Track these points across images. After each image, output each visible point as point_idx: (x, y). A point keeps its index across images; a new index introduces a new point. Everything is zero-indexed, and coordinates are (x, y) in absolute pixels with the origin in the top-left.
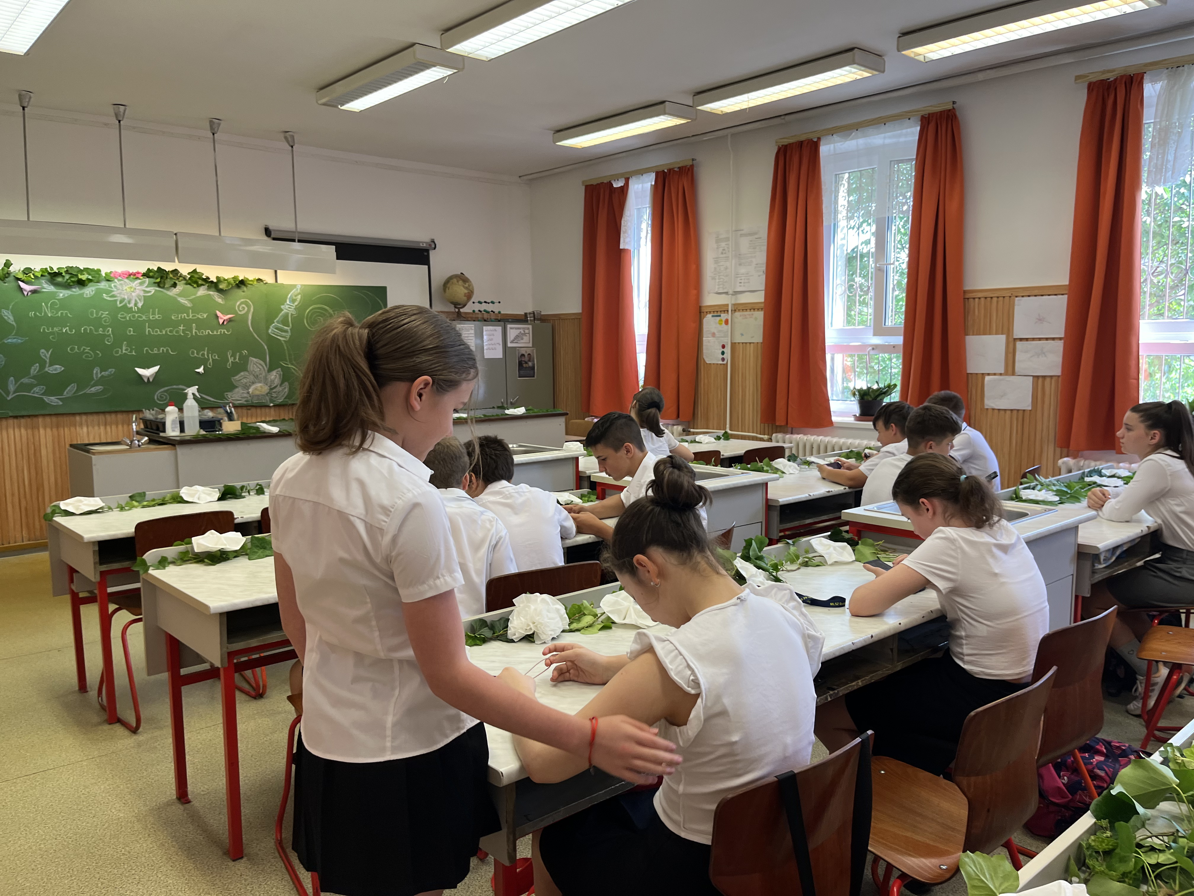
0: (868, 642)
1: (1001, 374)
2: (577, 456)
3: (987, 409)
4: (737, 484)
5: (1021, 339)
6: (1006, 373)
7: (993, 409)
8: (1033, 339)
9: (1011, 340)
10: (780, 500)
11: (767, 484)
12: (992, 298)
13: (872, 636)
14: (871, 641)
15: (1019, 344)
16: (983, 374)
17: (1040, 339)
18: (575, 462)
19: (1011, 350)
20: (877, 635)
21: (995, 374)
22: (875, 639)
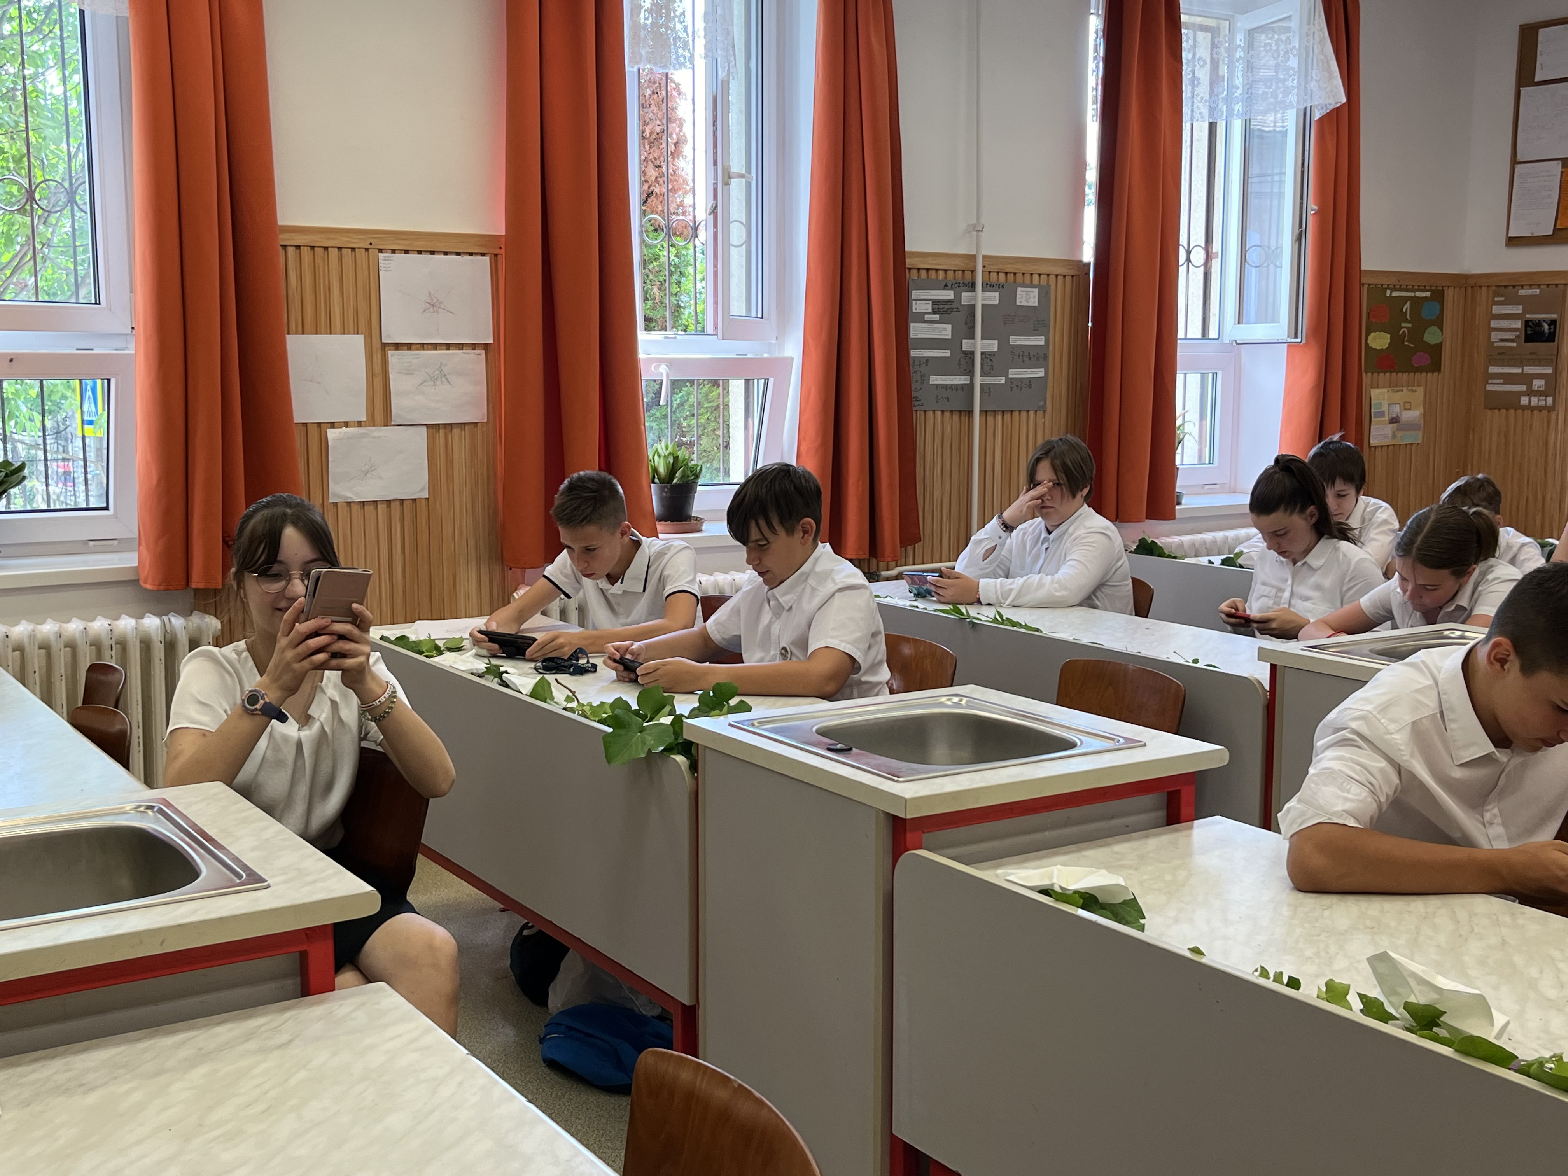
1: (359, 424)
3: (336, 504)
5: (397, 346)
6: (372, 421)
7: (349, 503)
8: (423, 346)
9: (376, 345)
12: (326, 248)
15: (393, 356)
16: (319, 424)
17: (435, 346)
19: (378, 368)
21: (346, 424)
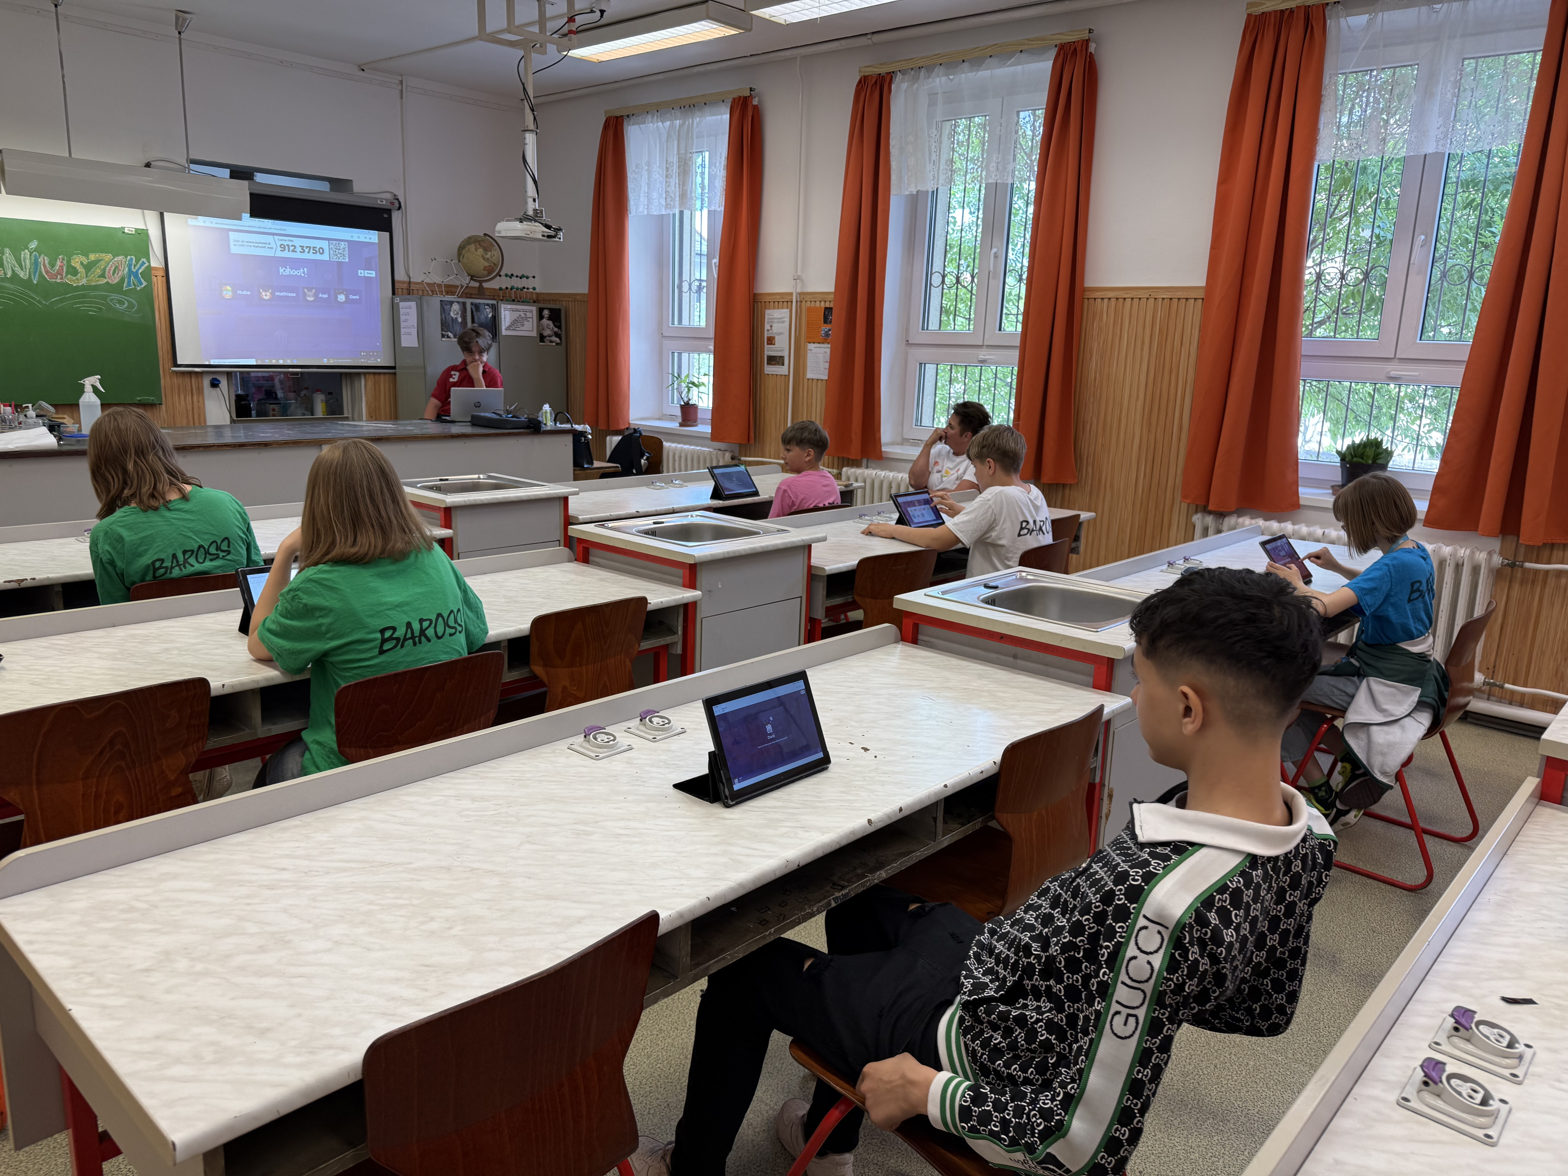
0: (894, 819)
2: (566, 495)
4: (767, 546)
10: (826, 568)
11: (810, 547)
13: (901, 810)
14: (900, 816)
18: (562, 503)
20: (908, 806)
22: (905, 813)
